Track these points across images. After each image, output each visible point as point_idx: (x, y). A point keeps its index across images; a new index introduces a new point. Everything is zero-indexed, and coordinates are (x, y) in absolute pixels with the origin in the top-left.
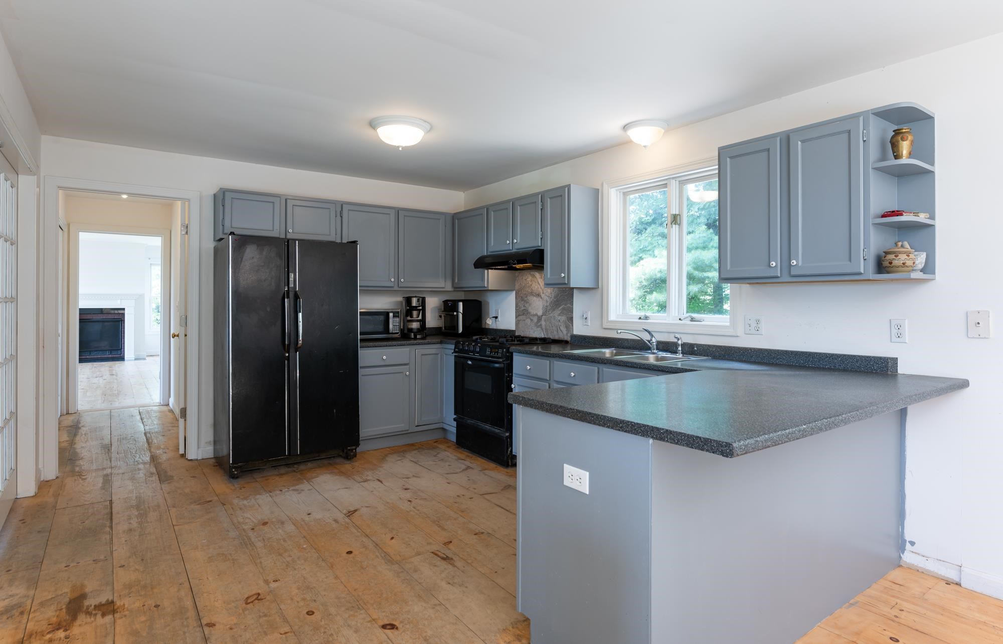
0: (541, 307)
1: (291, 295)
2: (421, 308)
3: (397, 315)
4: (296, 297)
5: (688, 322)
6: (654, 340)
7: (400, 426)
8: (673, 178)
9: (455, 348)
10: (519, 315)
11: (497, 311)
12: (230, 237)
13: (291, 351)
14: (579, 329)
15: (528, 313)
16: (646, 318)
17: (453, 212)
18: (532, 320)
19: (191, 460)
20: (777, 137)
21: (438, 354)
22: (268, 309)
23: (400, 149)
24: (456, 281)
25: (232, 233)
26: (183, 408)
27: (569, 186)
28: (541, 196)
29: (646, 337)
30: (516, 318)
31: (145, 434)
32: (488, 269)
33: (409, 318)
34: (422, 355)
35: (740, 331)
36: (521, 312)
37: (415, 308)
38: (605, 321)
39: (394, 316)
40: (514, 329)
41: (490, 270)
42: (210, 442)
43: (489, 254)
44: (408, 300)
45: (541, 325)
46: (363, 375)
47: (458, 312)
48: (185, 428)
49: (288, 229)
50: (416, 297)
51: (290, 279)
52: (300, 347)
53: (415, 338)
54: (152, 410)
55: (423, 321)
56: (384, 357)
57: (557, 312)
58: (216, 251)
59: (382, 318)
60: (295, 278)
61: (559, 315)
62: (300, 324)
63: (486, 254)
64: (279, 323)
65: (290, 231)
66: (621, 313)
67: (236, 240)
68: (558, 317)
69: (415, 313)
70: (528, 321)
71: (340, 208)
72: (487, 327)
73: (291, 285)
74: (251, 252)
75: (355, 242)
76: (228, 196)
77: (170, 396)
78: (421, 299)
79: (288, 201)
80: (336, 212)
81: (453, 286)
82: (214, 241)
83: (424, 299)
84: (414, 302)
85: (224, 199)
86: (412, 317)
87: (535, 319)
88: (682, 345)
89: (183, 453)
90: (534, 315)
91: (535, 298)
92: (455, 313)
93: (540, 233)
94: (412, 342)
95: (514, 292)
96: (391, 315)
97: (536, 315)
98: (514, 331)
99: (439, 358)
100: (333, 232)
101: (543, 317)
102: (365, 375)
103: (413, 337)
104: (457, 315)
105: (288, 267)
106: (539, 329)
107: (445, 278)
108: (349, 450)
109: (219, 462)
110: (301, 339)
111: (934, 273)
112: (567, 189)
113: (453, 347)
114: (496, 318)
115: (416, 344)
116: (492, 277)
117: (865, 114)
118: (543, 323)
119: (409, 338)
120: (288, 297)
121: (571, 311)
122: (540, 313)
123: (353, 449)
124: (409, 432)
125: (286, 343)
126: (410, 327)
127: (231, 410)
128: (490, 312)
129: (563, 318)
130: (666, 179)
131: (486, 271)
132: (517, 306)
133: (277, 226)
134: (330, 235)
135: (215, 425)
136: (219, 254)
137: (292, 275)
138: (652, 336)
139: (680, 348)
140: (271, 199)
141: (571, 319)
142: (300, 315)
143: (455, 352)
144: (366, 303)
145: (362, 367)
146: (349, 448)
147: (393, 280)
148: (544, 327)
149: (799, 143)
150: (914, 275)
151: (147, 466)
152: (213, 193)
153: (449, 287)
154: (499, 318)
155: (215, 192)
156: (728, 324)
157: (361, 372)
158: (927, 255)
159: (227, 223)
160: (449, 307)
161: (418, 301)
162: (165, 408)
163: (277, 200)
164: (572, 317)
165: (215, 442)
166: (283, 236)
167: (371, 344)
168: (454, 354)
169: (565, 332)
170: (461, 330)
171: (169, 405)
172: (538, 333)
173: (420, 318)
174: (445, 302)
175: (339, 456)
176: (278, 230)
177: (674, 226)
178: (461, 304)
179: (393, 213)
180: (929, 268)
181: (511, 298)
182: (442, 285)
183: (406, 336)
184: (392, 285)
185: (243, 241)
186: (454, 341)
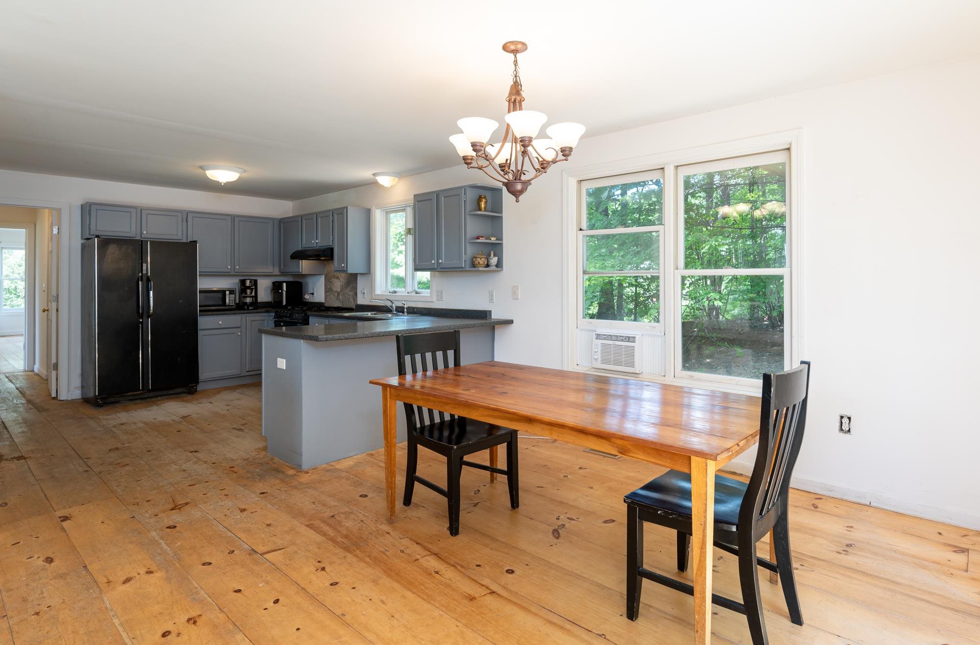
0: (339, 286)
1: (145, 279)
2: (254, 287)
3: (233, 292)
4: (148, 280)
5: (414, 294)
6: (394, 306)
7: (235, 372)
8: (408, 206)
9: (275, 315)
10: (327, 292)
11: (313, 289)
12: (96, 239)
13: (144, 317)
14: (361, 301)
15: (332, 290)
16: (395, 292)
17: (280, 218)
18: (334, 295)
19: (63, 400)
20: (434, 193)
21: (265, 320)
22: (126, 289)
23: (223, 184)
24: (282, 268)
25: (97, 236)
26: (55, 363)
27: (347, 208)
28: (332, 213)
29: (389, 304)
30: (325, 293)
31: (17, 389)
32: (302, 260)
33: (243, 295)
34: (251, 321)
35: (434, 300)
36: (328, 290)
37: (249, 288)
38: (373, 295)
39: (230, 294)
40: (324, 302)
41: (303, 261)
42: (78, 387)
43: (303, 249)
44: (243, 282)
45: (339, 299)
46: (203, 335)
47: (282, 290)
48: (57, 379)
49: (143, 230)
50: (249, 279)
51: (144, 268)
52: (151, 315)
53: (248, 309)
54: (18, 375)
55: (256, 296)
56: (220, 322)
57: (349, 289)
58: (83, 247)
59: (220, 295)
60: (147, 268)
61: (350, 291)
62: (151, 299)
63: (300, 249)
64: (135, 298)
65: (145, 232)
66: (384, 289)
67: (101, 241)
68: (348, 291)
69: (248, 291)
70: (332, 296)
71: (186, 216)
72: (305, 301)
73: (144, 272)
74: (112, 249)
75: (195, 242)
76: (93, 208)
77: (34, 364)
78: (253, 281)
79: (143, 210)
80: (182, 218)
81: (280, 271)
82: (82, 238)
83: (256, 282)
84: (248, 283)
85: (90, 211)
86: (246, 293)
87: (336, 294)
88: (407, 308)
89: (55, 396)
90: (335, 292)
91: (336, 280)
92: (280, 291)
93: (331, 237)
94: (246, 311)
95: (324, 276)
96: (227, 292)
97: (337, 291)
98: (324, 303)
99: (266, 323)
100: (180, 233)
101: (341, 293)
102: (205, 335)
103: (246, 308)
104: (282, 292)
105: (142, 259)
106: (339, 301)
107: (273, 265)
108: (191, 386)
109: (86, 401)
110: (152, 309)
111: (502, 267)
112: (345, 209)
113: (273, 314)
114: (313, 294)
115: (246, 313)
116: (305, 266)
117: (465, 187)
118: (341, 297)
119: (244, 309)
120: (142, 280)
121: (356, 288)
122: (339, 291)
123: (194, 386)
124: (242, 375)
125: (141, 313)
126: (244, 301)
127: (97, 358)
128: (309, 290)
129: (351, 293)
130: (404, 207)
131: (301, 261)
132: (325, 285)
133: (133, 229)
134: (177, 235)
135: (83, 375)
136: (85, 249)
137: (144, 265)
138: (392, 303)
139: (406, 310)
140: (128, 210)
141: (356, 294)
142: (151, 293)
143: (275, 318)
144: (203, 284)
145: (200, 330)
146: (190, 385)
147: (229, 267)
148: (341, 300)
149: (443, 198)
150: (481, 269)
151: (26, 405)
152: (80, 204)
153: (276, 271)
154: (315, 294)
155: (82, 203)
156: (429, 295)
157: (200, 333)
158: (498, 258)
159: (93, 227)
160: (277, 286)
161: (251, 282)
162: (30, 373)
163: (133, 211)
164: (357, 293)
165: (83, 387)
166: (138, 238)
167: (210, 313)
168: (274, 320)
169: (353, 303)
170: (284, 303)
171: (33, 371)
172: (336, 304)
173: (253, 294)
174: (274, 283)
175: (184, 392)
176: (135, 232)
177: (409, 235)
178: (285, 284)
179: (229, 218)
180: (499, 265)
181: (322, 280)
182: (271, 270)
183: (240, 307)
184: (230, 271)
185: (106, 242)
186: (274, 310)
